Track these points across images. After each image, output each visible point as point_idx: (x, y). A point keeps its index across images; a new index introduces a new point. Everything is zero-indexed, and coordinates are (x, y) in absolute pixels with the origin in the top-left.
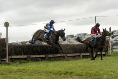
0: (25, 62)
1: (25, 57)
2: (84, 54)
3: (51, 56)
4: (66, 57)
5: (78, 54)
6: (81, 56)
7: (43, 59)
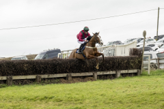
0: (4, 87)
1: (5, 78)
2: (101, 73)
3: (46, 76)
4: (70, 78)
5: (91, 74)
6: (96, 75)
7: (33, 81)
